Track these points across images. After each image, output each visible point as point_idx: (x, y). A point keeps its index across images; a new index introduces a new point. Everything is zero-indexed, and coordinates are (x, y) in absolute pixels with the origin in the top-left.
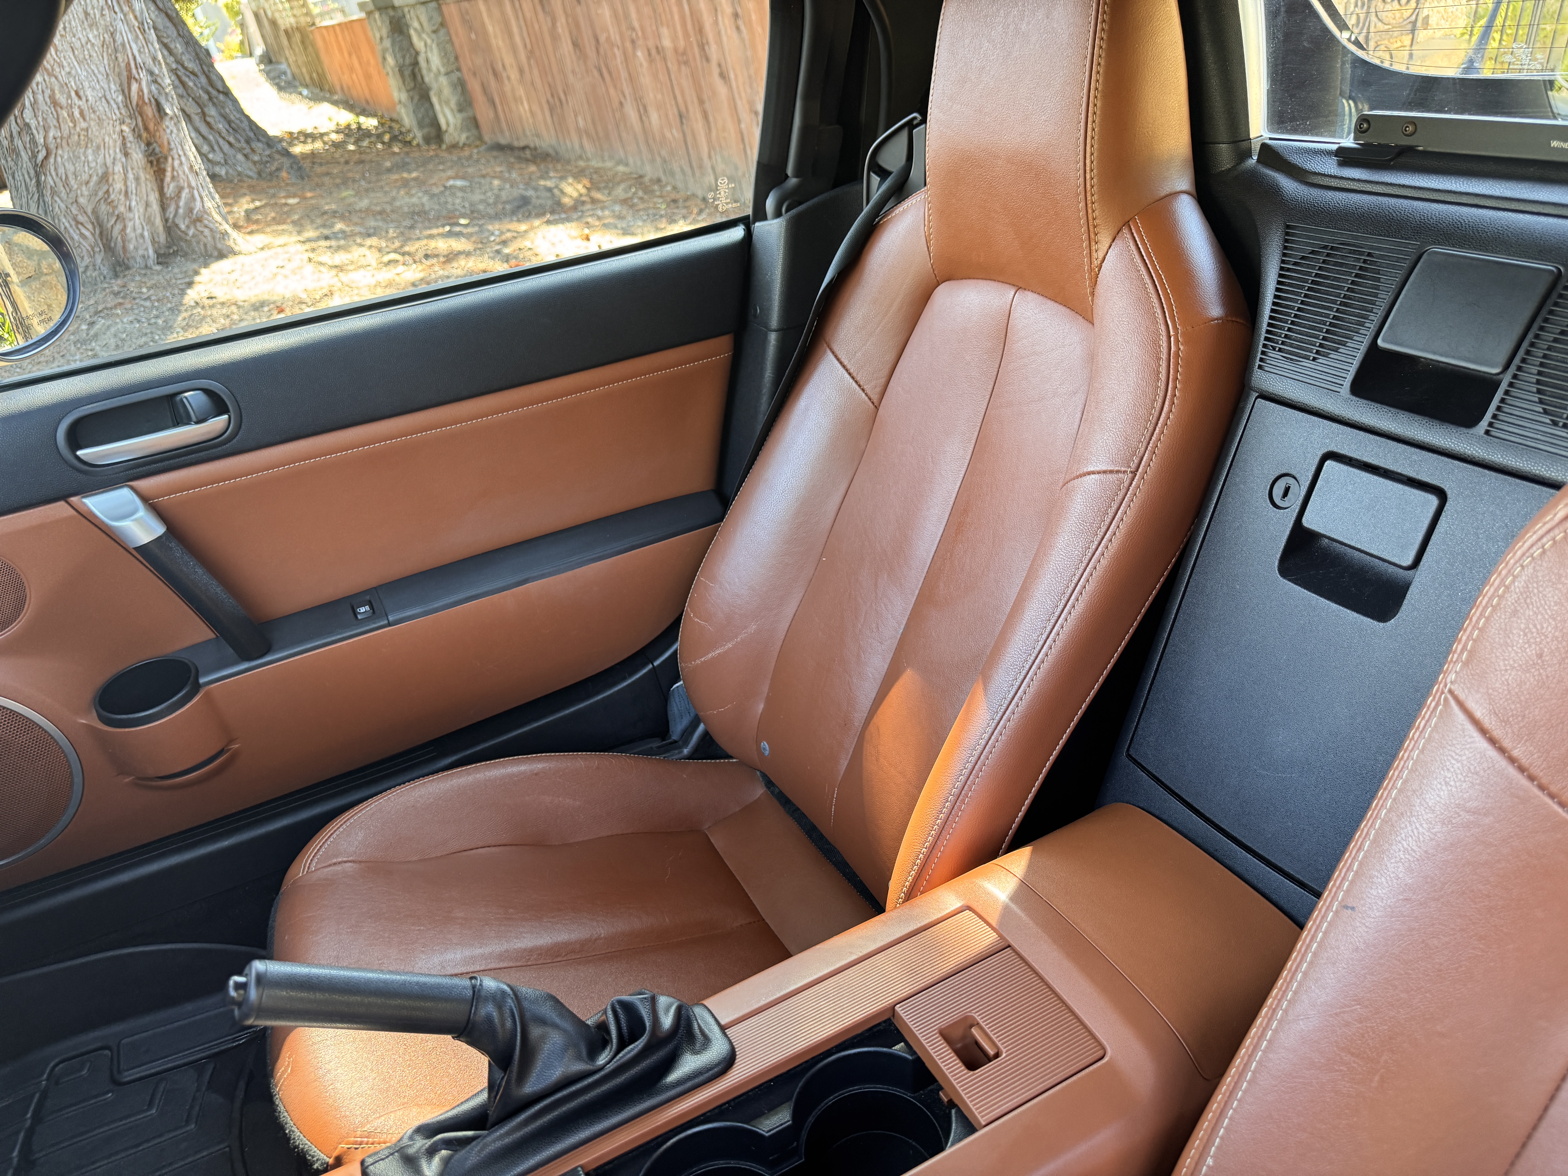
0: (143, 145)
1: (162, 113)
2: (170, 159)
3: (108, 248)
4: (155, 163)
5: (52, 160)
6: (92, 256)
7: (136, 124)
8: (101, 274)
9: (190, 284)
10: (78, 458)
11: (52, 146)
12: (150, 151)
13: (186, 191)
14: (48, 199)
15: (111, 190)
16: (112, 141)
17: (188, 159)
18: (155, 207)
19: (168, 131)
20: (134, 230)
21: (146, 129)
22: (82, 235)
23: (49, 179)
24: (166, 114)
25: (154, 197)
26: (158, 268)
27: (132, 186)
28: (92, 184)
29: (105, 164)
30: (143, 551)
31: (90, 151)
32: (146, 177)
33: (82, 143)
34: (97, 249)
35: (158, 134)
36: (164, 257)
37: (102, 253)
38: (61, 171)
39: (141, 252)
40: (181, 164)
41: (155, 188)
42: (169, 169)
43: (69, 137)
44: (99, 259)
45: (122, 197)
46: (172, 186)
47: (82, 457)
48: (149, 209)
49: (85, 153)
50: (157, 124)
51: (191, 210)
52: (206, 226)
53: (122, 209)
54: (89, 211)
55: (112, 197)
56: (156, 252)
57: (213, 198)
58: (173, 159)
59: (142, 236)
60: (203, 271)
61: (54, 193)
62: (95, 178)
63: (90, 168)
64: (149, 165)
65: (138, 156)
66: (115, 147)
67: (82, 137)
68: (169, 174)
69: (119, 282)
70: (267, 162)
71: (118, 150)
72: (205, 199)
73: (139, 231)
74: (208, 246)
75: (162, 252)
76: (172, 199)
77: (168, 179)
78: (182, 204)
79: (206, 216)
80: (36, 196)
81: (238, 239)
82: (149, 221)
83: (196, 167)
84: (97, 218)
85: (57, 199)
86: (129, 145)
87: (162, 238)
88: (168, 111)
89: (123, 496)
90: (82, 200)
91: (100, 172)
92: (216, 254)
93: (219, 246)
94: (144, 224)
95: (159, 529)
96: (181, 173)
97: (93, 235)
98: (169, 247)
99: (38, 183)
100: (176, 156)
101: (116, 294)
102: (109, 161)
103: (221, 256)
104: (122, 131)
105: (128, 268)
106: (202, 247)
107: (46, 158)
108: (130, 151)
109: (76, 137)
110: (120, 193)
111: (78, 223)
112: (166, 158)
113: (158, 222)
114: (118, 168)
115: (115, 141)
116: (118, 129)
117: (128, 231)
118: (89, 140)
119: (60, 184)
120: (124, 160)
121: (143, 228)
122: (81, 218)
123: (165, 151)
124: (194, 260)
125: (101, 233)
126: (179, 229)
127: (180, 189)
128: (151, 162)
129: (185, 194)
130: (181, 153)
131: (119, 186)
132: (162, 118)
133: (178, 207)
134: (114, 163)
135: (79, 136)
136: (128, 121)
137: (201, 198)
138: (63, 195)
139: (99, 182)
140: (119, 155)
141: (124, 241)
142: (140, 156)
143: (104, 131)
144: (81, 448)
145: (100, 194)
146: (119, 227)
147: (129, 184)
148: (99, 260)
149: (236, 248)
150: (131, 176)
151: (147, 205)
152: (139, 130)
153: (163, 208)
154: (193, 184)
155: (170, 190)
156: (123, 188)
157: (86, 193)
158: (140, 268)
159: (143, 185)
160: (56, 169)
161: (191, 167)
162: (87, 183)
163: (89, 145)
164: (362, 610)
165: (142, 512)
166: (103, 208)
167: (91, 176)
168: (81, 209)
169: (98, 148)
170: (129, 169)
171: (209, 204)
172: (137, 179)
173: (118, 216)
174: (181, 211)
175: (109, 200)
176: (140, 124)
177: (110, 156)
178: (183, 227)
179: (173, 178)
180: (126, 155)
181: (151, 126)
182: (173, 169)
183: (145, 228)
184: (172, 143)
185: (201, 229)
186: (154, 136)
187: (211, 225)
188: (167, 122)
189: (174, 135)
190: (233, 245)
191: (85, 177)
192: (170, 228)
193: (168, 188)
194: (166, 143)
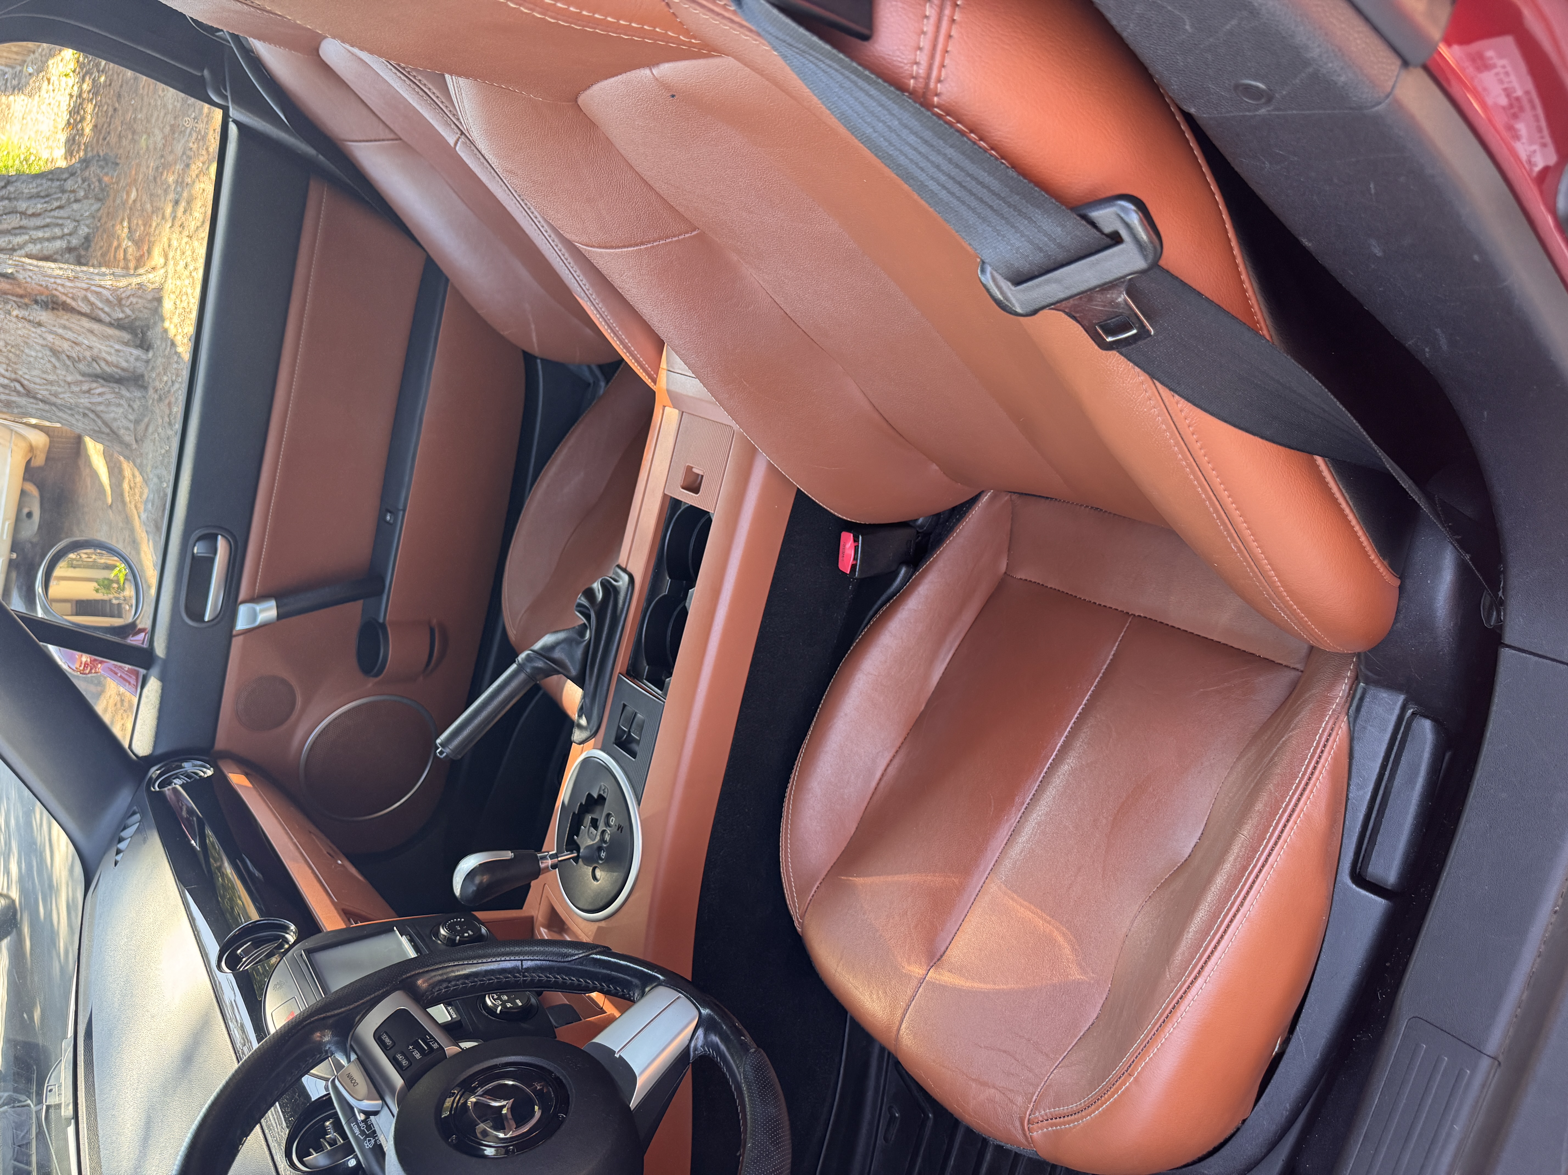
0: (35, 306)
1: (11, 276)
2: (54, 292)
3: (119, 381)
4: (55, 306)
5: (25, 382)
6: (122, 397)
7: (14, 301)
8: (140, 398)
9: (173, 344)
10: (208, 622)
11: (13, 376)
12: (43, 304)
13: (89, 295)
14: (59, 401)
15: (68, 353)
16: (23, 329)
17: (60, 277)
18: (96, 326)
19: (29, 280)
20: (109, 354)
21: (21, 296)
22: (99, 394)
23: (41, 392)
24: (12, 273)
25: (86, 323)
26: (150, 354)
27: (69, 335)
28: (57, 364)
29: (42, 346)
30: (280, 617)
31: (27, 351)
32: (65, 318)
33: (18, 352)
34: (117, 390)
35: (29, 290)
36: (144, 344)
37: (122, 387)
38: (38, 380)
39: (132, 359)
40: (63, 285)
41: (79, 317)
42: (64, 298)
43: (9, 360)
44: (124, 392)
45: (78, 348)
46: (80, 303)
47: (211, 618)
48: (96, 332)
49: (27, 355)
50: (19, 285)
51: (108, 301)
52: (128, 297)
53: (88, 354)
54: (80, 378)
55: (74, 355)
56: (137, 347)
57: (104, 275)
58: (56, 290)
59: (117, 351)
60: (167, 324)
61: (56, 395)
62: (53, 360)
63: (42, 358)
64: (55, 311)
65: (44, 316)
66: (30, 330)
67: (13, 350)
68: (69, 301)
69: (151, 391)
70: (89, 186)
71: (34, 330)
72: (102, 283)
73: (113, 351)
74: (146, 305)
75: (138, 342)
76: (93, 309)
77: (73, 304)
78: (100, 305)
79: (119, 293)
80: (54, 408)
81: (149, 278)
82: (107, 338)
83: (71, 274)
84: (89, 375)
85: (61, 396)
86: (31, 318)
87: (126, 336)
88: (10, 271)
89: (243, 611)
90: (69, 379)
91: (48, 353)
92: (156, 304)
93: (150, 297)
94: (108, 343)
95: (273, 603)
96: (71, 290)
97: (103, 386)
98: (136, 335)
99: (42, 401)
100: (55, 286)
101: (160, 399)
102: (41, 341)
103: (159, 300)
104: (17, 316)
105: (142, 376)
106: (145, 311)
107: (22, 385)
108: (37, 320)
109: (11, 355)
110: (72, 347)
111: (88, 391)
112: (54, 296)
113: (110, 331)
114: (50, 337)
115: (24, 327)
116: (14, 320)
117: (109, 358)
118: (17, 346)
119: (49, 387)
120: (43, 329)
121: (111, 347)
122: (85, 387)
123: (46, 292)
124: (155, 323)
125: (104, 379)
126: (121, 319)
127: (86, 299)
128: (53, 309)
129: (92, 298)
130: (53, 280)
131: (66, 345)
132: (14, 279)
133: (102, 309)
134: (44, 339)
135: (10, 352)
136: (9, 307)
137: (100, 286)
138: (60, 390)
139: (58, 359)
140: (38, 331)
141: (117, 367)
142: (44, 313)
143: (13, 332)
144: (203, 615)
145: (68, 362)
146: (103, 364)
147: (67, 337)
148: (128, 395)
149: (157, 285)
150: (60, 331)
151: (91, 332)
152: (21, 302)
153: (99, 321)
154: (85, 286)
155: (85, 309)
156: (69, 343)
157: (64, 373)
158: (146, 368)
159: (72, 325)
160: (35, 383)
161: (68, 278)
162: (55, 367)
163: (22, 348)
164: (388, 518)
165: (258, 607)
166: (82, 366)
167: (49, 361)
168: (78, 383)
169: (26, 343)
170: (54, 329)
171: (108, 283)
172: (64, 327)
173: (93, 360)
174: (107, 309)
175: (77, 359)
176: (15, 299)
177: (36, 338)
178: (121, 315)
179: (73, 298)
180: (40, 324)
181: (21, 292)
182: (66, 295)
183: (112, 344)
184: (41, 283)
185: (128, 303)
186: (30, 294)
187: (128, 293)
188: (20, 276)
189: (34, 277)
190: (154, 286)
191: (49, 366)
192: (119, 325)
193: (81, 307)
194: (39, 288)
